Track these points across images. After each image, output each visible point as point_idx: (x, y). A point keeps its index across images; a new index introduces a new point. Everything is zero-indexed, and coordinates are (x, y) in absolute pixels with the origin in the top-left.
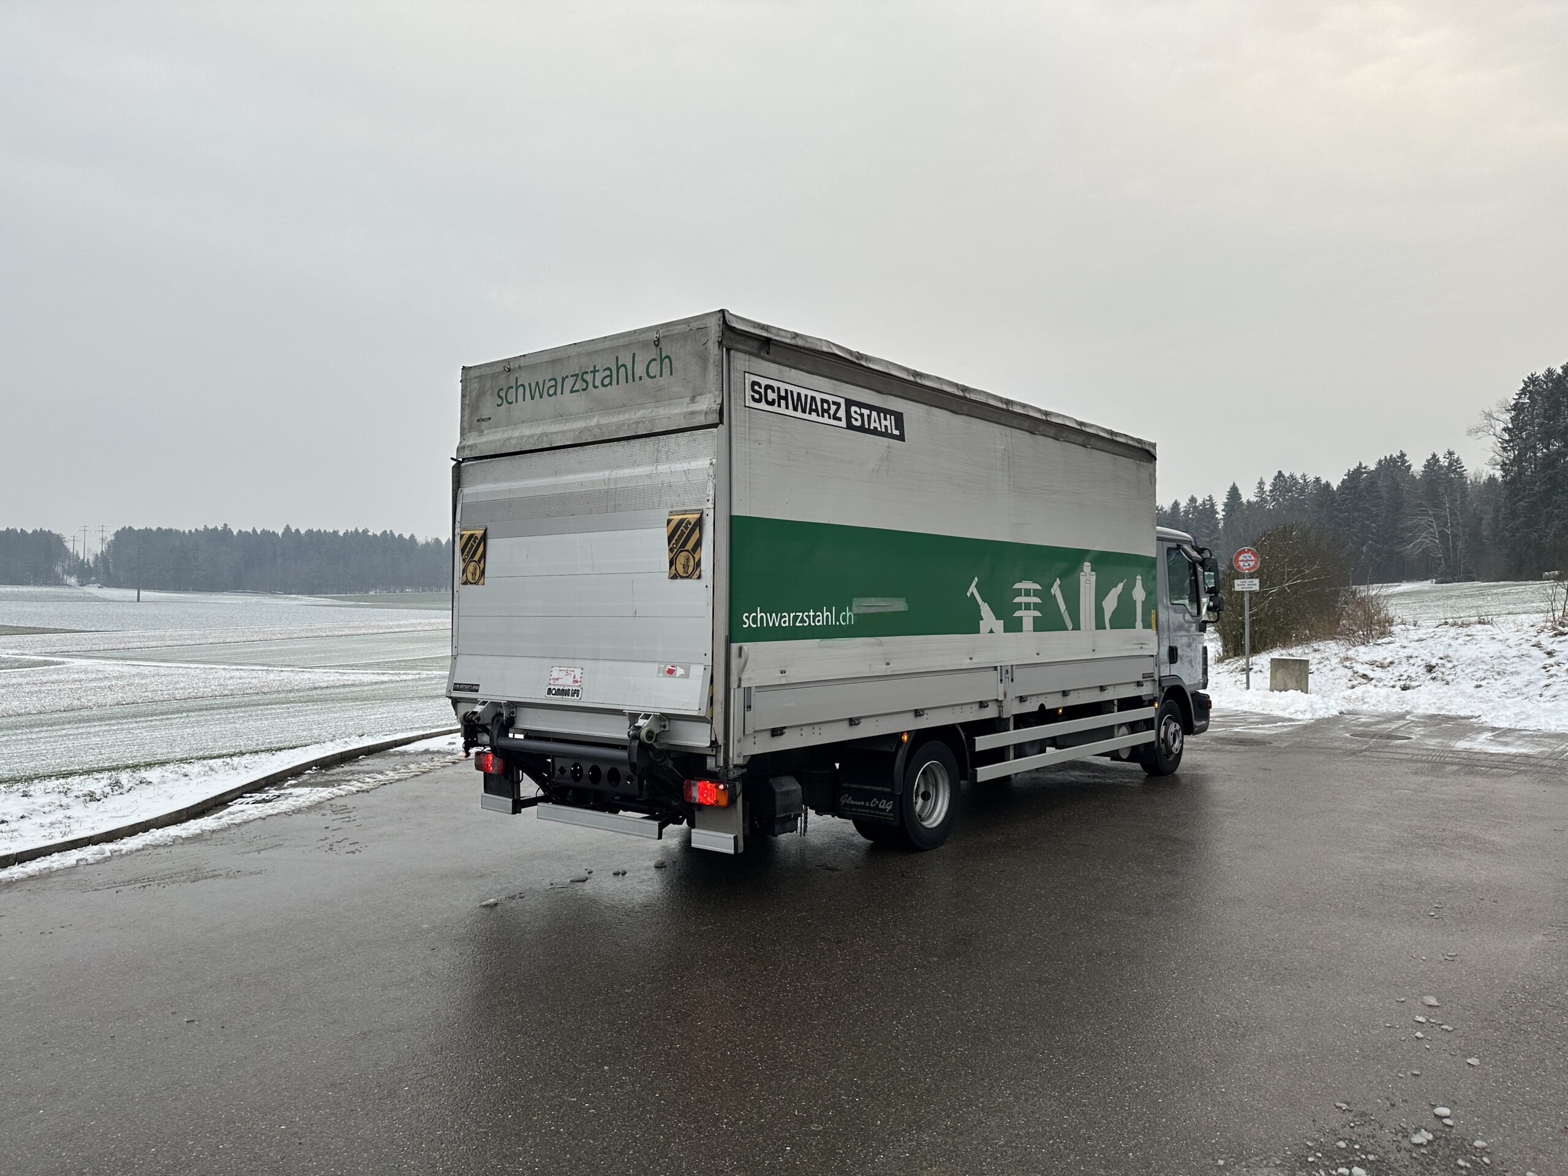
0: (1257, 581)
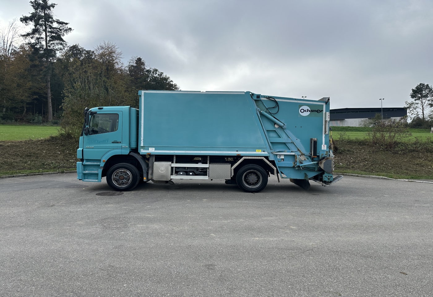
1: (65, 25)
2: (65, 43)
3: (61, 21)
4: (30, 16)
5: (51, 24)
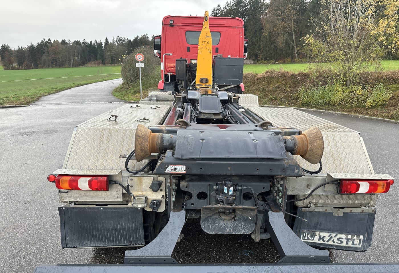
0: (143, 64)
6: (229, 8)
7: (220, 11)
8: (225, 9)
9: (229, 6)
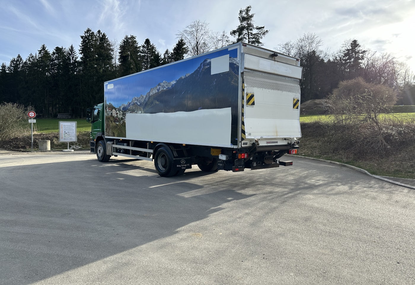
0: (35, 120)
1: (263, 29)
2: (262, 44)
3: (260, 26)
4: (237, 29)
5: (251, 32)
6: (35, 61)
7: (22, 62)
8: (28, 61)
9: (34, 59)
